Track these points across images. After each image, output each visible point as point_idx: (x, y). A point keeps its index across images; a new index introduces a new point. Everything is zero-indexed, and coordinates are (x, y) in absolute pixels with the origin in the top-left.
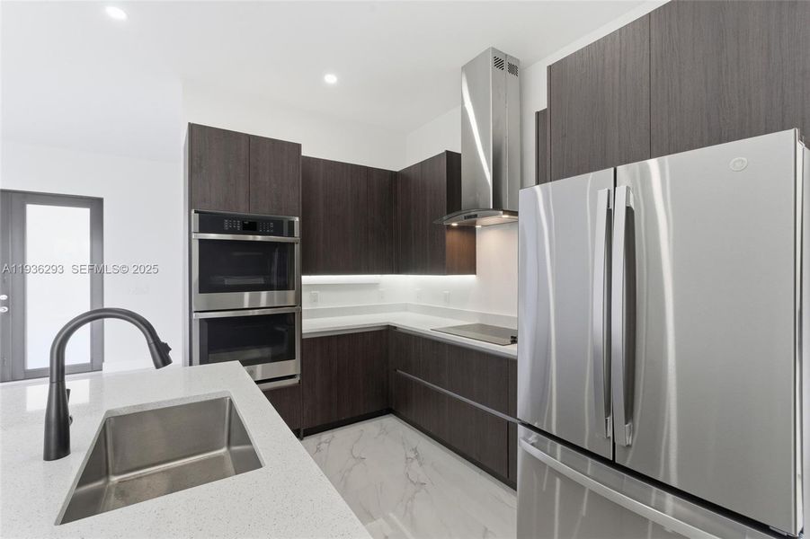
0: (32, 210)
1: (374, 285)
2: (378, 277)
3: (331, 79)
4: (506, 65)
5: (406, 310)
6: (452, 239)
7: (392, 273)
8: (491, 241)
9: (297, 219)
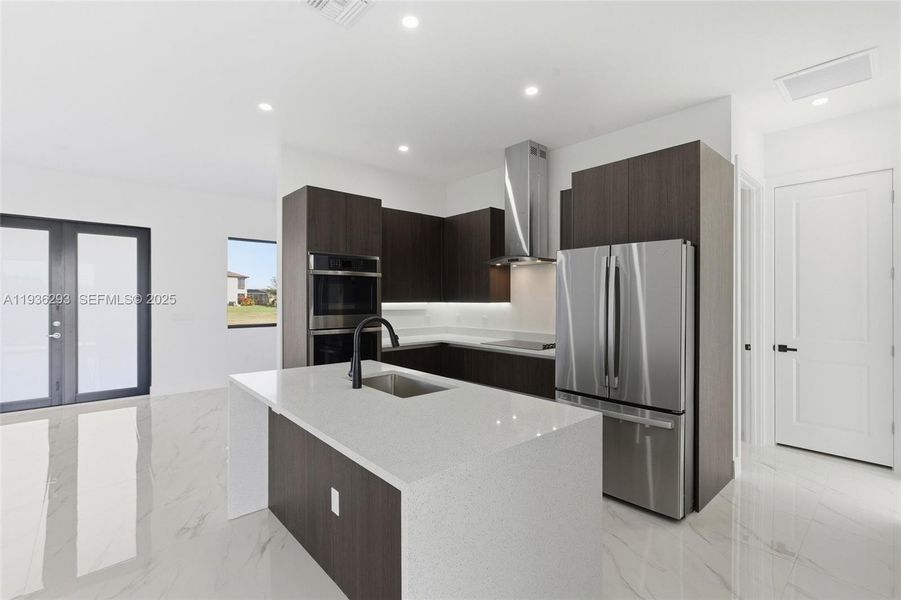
0: (83, 239)
1: (421, 312)
2: (426, 303)
3: (404, 149)
4: (539, 151)
5: (447, 332)
6: (494, 275)
7: (441, 301)
8: (522, 277)
9: (378, 258)
